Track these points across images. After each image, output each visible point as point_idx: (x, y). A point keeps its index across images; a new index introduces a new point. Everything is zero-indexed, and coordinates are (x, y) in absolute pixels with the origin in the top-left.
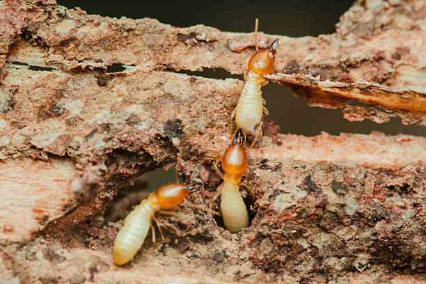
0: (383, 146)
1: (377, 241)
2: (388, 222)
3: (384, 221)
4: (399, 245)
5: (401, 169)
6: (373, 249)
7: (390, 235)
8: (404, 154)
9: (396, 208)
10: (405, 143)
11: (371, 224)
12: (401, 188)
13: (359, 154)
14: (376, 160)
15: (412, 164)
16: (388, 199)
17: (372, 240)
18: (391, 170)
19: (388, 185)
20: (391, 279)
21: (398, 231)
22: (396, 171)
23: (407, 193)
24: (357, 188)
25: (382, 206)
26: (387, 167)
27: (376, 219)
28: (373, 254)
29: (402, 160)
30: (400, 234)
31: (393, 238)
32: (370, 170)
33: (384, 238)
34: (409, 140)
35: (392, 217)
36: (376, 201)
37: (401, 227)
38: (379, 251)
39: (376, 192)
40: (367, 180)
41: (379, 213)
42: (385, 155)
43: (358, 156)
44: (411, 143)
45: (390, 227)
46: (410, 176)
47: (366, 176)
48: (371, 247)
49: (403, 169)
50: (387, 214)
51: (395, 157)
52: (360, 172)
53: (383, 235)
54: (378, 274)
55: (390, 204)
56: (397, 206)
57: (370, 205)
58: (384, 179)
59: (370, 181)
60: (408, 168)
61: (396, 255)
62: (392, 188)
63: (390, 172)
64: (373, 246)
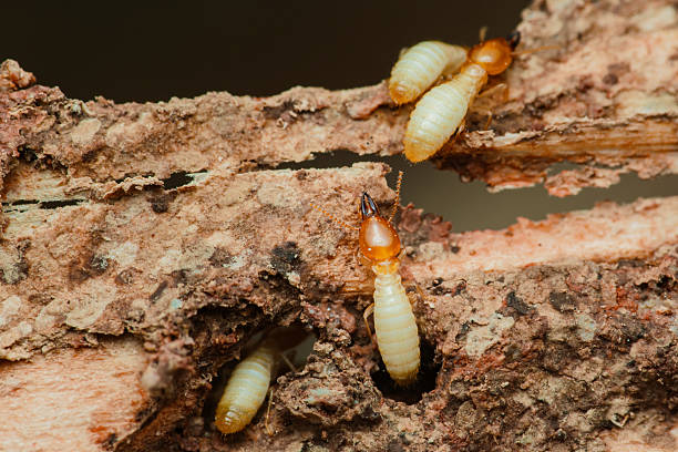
0: (617, 223)
1: (636, 374)
2: (649, 341)
3: (642, 341)
4: (672, 375)
5: (652, 254)
6: (634, 388)
7: (656, 361)
8: (653, 229)
9: (657, 317)
10: (651, 212)
11: (623, 349)
12: (659, 285)
13: (581, 243)
14: (611, 246)
15: (667, 243)
16: (641, 306)
17: (629, 374)
18: (637, 259)
19: (638, 284)
20: (670, 429)
21: (667, 353)
22: (645, 258)
23: (669, 291)
24: (591, 298)
25: (634, 317)
26: (629, 255)
27: (630, 340)
28: (635, 396)
29: (652, 240)
30: (670, 357)
31: (662, 365)
32: (604, 265)
33: (648, 368)
34: (656, 206)
35: (653, 332)
36: (624, 311)
37: (671, 345)
38: (643, 389)
39: (620, 298)
40: (603, 282)
41: (632, 329)
42: (622, 236)
43: (582, 247)
44: (659, 210)
45: (653, 349)
46: (668, 263)
47: (600, 276)
48: (629, 385)
49: (656, 254)
50: (645, 330)
51: (639, 236)
52: (590, 271)
53: (645, 363)
54: (648, 426)
55: (646, 311)
56: (658, 312)
57: (616, 319)
58: (629, 276)
59: (608, 282)
60: (663, 250)
61: (671, 391)
62: (644, 286)
63: (636, 262)
64: (632, 383)
